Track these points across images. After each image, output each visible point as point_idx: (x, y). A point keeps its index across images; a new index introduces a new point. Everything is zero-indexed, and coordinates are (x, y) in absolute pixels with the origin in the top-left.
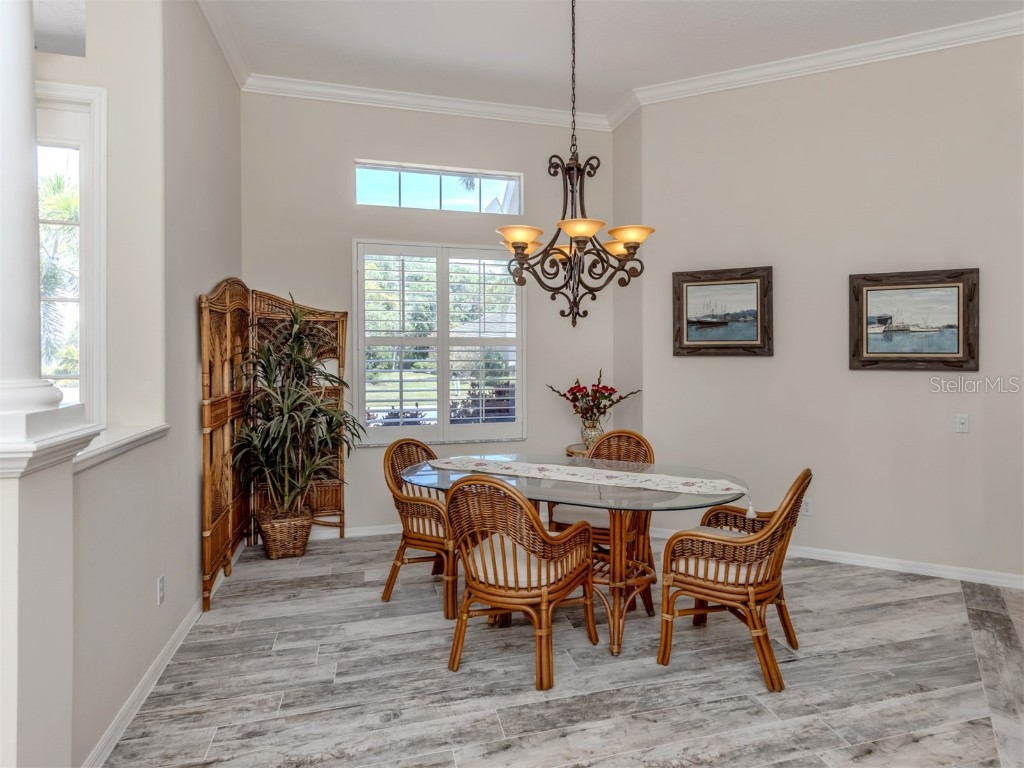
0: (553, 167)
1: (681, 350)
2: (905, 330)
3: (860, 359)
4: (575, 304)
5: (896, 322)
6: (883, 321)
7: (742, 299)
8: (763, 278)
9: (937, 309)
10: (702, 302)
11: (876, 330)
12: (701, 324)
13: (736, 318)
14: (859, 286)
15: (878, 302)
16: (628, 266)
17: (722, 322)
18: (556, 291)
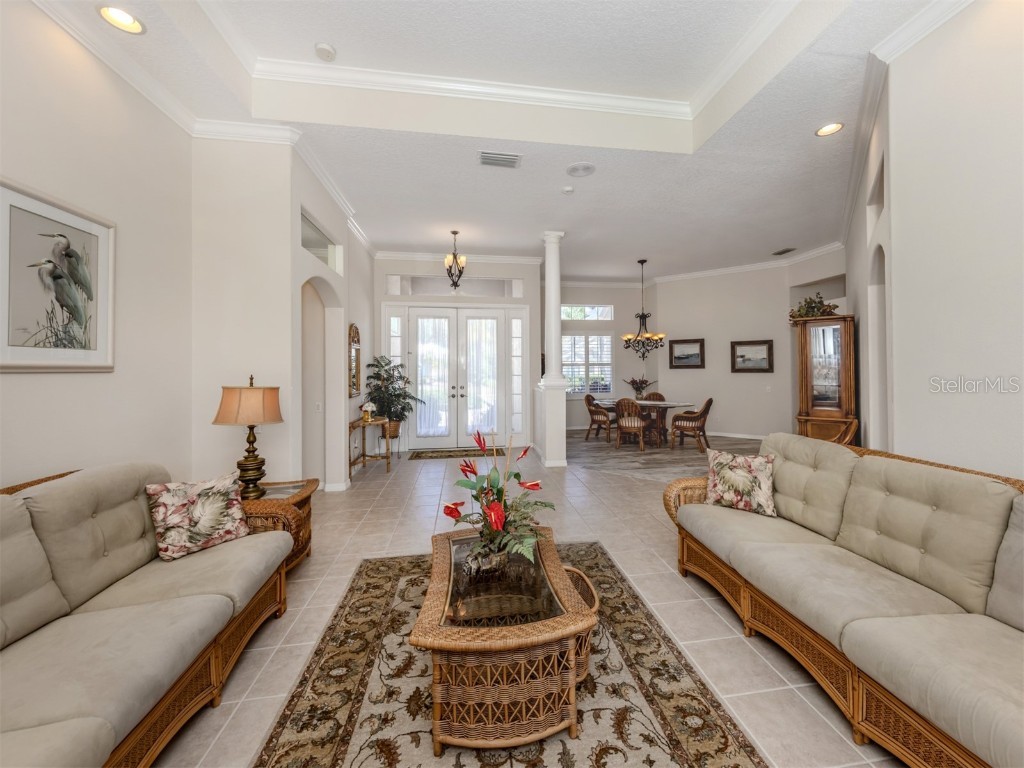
0: (637, 316)
1: (672, 366)
2: (749, 360)
3: (734, 369)
4: (643, 354)
5: (746, 357)
6: (742, 357)
7: (694, 349)
8: (701, 342)
9: (760, 353)
10: (679, 350)
11: (739, 360)
12: (679, 358)
13: (691, 356)
14: (734, 345)
15: (740, 351)
16: (657, 344)
17: (688, 357)
18: (637, 351)
